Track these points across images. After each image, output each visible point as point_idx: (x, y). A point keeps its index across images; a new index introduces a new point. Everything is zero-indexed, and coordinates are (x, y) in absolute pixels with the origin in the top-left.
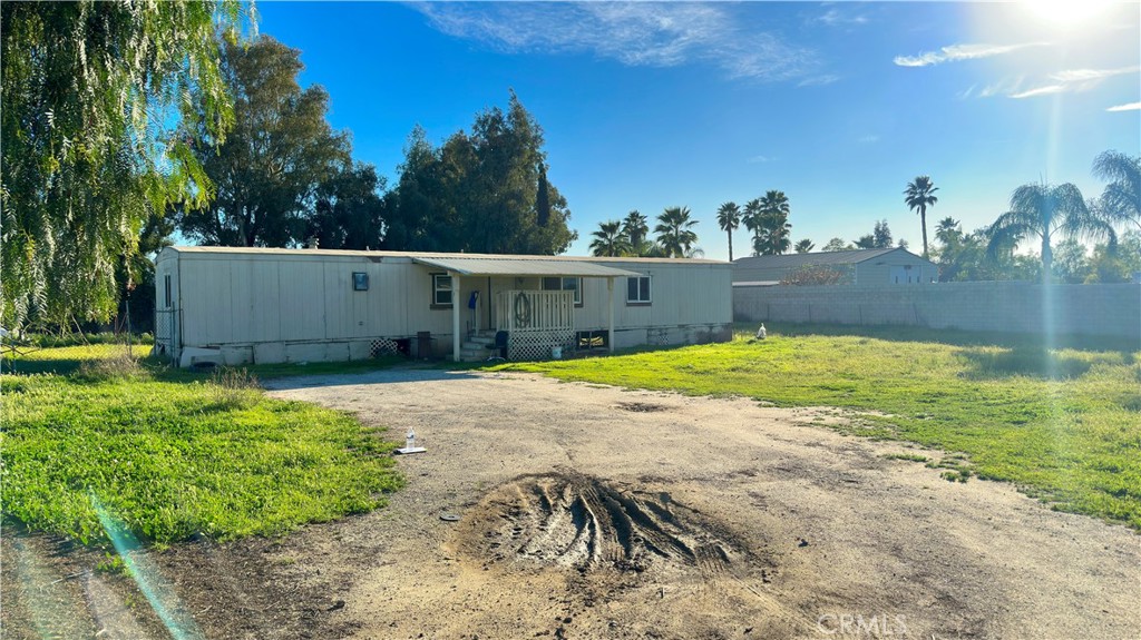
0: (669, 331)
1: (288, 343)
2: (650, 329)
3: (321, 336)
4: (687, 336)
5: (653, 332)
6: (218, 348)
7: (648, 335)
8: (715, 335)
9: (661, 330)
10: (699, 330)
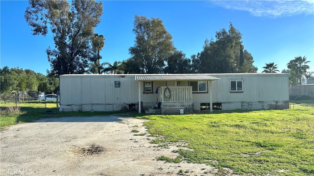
0: (253, 104)
1: (93, 104)
2: (243, 102)
3: (104, 103)
4: (263, 106)
5: (244, 104)
6: (70, 106)
7: (242, 105)
8: (279, 106)
9: (248, 103)
10: (270, 103)
